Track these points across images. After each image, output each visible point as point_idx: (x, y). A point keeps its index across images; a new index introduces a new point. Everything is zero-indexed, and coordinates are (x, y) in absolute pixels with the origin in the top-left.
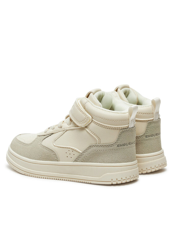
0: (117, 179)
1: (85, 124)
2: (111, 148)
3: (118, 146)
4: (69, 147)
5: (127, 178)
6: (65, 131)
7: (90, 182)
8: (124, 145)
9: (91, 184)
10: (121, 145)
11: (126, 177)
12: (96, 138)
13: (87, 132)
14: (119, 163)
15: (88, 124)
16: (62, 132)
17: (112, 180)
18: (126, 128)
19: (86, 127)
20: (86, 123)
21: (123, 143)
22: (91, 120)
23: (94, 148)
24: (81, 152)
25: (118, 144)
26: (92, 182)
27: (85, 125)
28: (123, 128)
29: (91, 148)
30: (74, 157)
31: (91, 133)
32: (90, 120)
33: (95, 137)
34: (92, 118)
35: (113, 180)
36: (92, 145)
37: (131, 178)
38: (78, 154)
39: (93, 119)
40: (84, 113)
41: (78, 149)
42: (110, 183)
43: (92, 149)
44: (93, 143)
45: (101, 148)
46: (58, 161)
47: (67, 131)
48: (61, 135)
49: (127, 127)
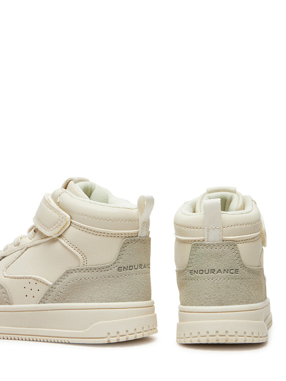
0: (118, 332)
1: (58, 230)
2: (106, 273)
3: (119, 269)
4: (29, 276)
5: (137, 331)
6: (24, 249)
7: (67, 340)
8: (130, 267)
9: (69, 343)
10: (124, 267)
11: (135, 329)
12: (79, 255)
13: (63, 245)
14: (122, 301)
15: (63, 230)
16: (19, 253)
17: (109, 334)
18: (134, 235)
19: (60, 236)
20: (60, 227)
21: (129, 264)
22: (69, 222)
23: (75, 275)
24: (51, 284)
25: (119, 265)
26: (71, 341)
27: (59, 232)
28: (127, 235)
29: (69, 274)
30: (39, 295)
31: (69, 247)
32: (67, 222)
33: (77, 253)
34: (71, 218)
35: (111, 335)
36: (71, 270)
37: (145, 331)
38: (46, 288)
39: (72, 220)
40: (56, 211)
41: (47, 279)
42: (105, 341)
43: (71, 276)
44: (73, 265)
45: (87, 274)
46: (9, 304)
47: (28, 249)
48: (17, 257)
49: (136, 235)
